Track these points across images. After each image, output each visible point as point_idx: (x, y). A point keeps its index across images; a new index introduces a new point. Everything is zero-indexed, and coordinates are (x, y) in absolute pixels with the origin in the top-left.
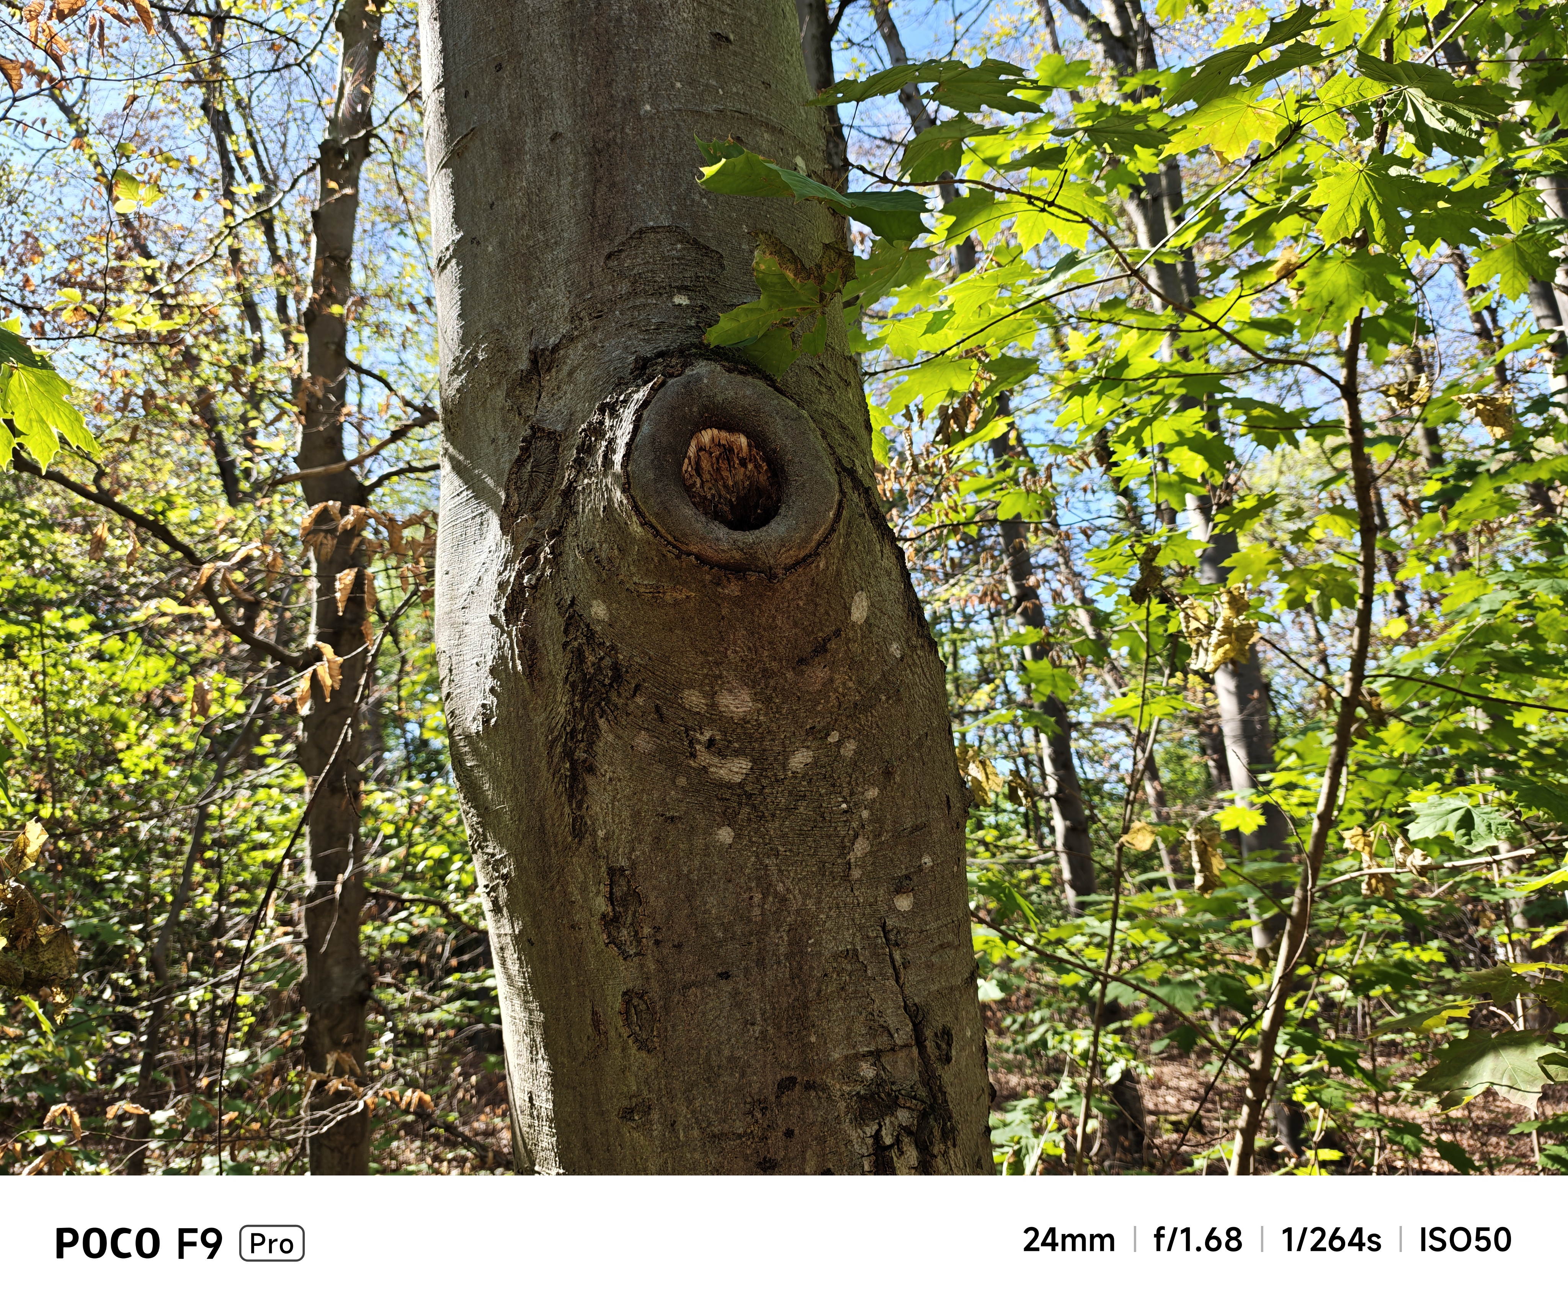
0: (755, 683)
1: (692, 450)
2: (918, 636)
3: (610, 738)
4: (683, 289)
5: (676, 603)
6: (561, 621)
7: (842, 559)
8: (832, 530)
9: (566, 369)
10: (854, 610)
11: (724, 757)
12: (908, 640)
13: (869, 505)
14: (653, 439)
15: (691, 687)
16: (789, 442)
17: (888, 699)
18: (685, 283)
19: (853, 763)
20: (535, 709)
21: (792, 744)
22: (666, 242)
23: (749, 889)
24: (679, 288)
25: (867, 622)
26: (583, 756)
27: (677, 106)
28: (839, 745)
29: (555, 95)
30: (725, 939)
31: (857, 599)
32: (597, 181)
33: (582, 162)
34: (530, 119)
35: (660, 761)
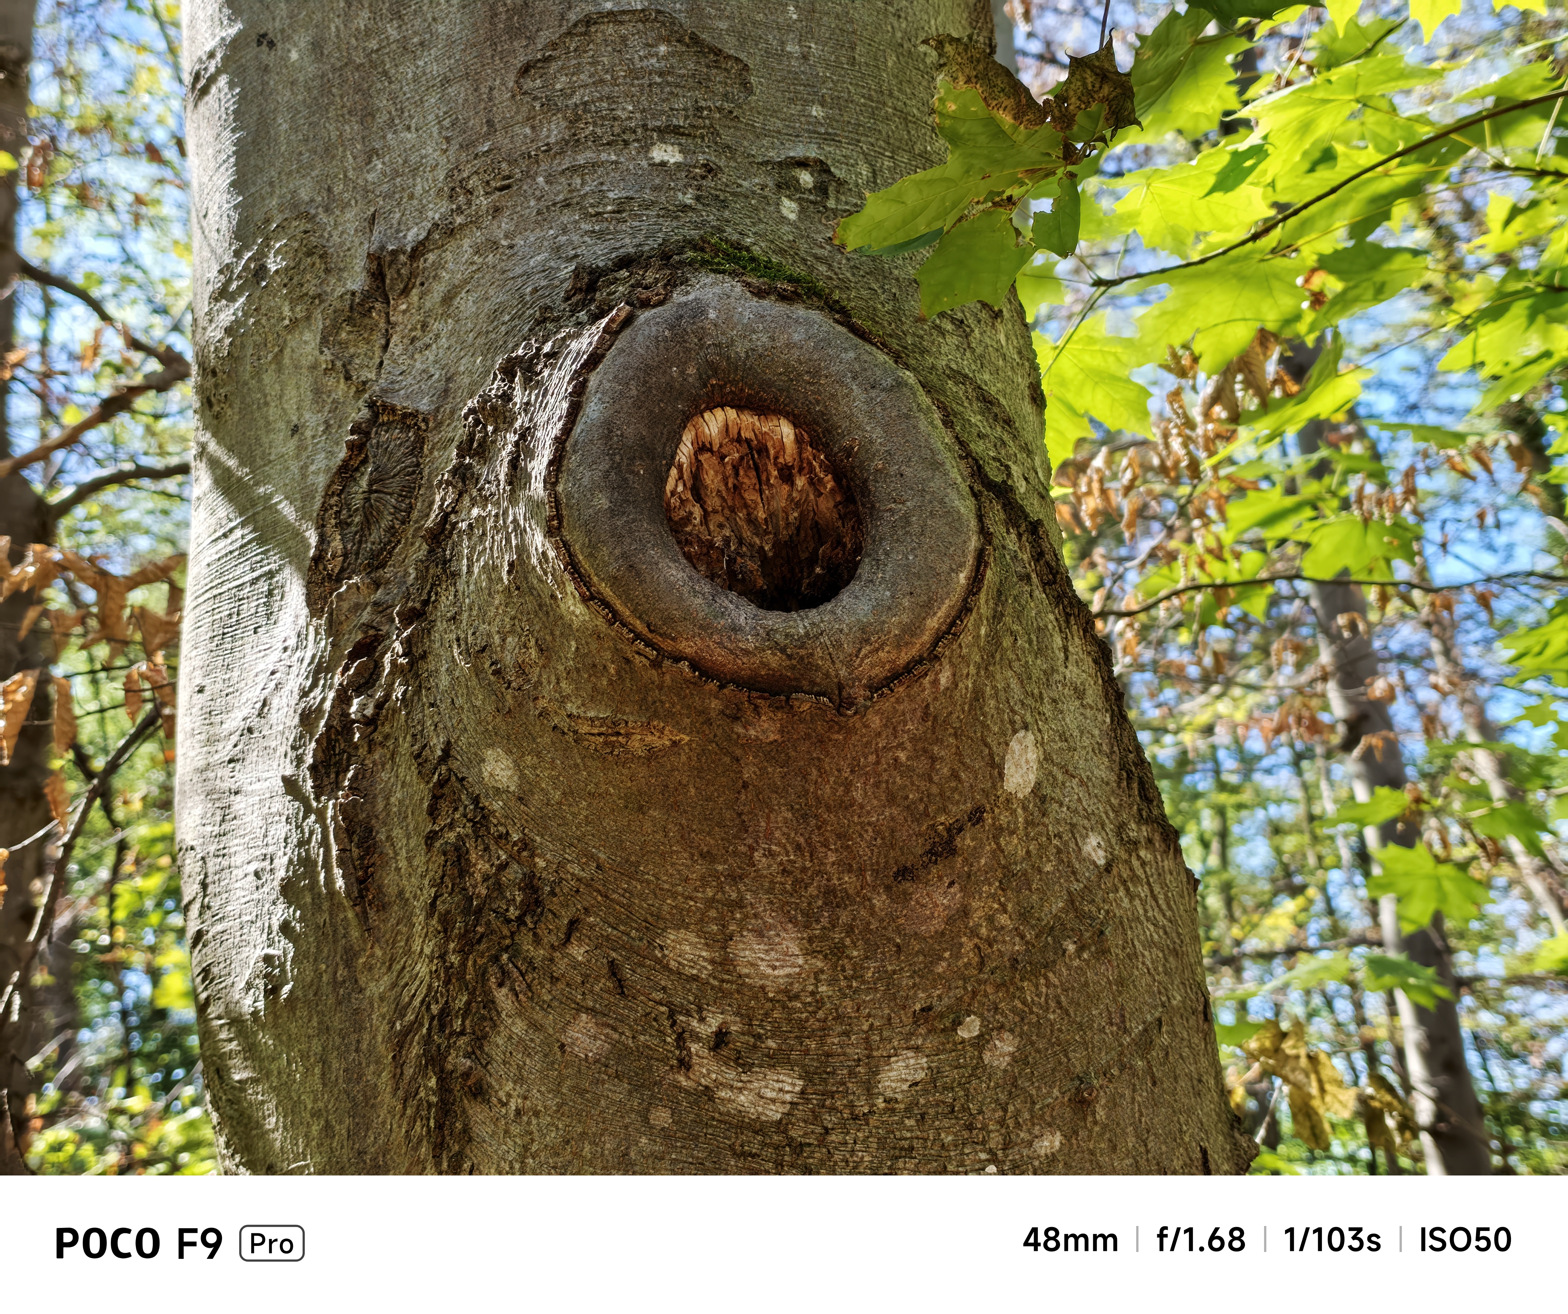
0: (809, 918)
1: (685, 452)
2: (1141, 820)
3: (519, 1027)
4: (669, 133)
5: (652, 754)
6: (422, 791)
7: (986, 666)
8: (965, 609)
9: (438, 290)
10: (1009, 768)
11: (747, 1067)
12: (1121, 828)
13: (1038, 556)
14: (608, 428)
15: (682, 925)
16: (877, 434)
17: (1081, 949)
18: (675, 122)
19: (1009, 1081)
20: (370, 966)
21: (885, 1041)
22: (638, 41)
24: (662, 131)
25: (1037, 793)
26: (465, 1063)
28: (979, 1043)
31: (1016, 747)
35: (618, 1075)
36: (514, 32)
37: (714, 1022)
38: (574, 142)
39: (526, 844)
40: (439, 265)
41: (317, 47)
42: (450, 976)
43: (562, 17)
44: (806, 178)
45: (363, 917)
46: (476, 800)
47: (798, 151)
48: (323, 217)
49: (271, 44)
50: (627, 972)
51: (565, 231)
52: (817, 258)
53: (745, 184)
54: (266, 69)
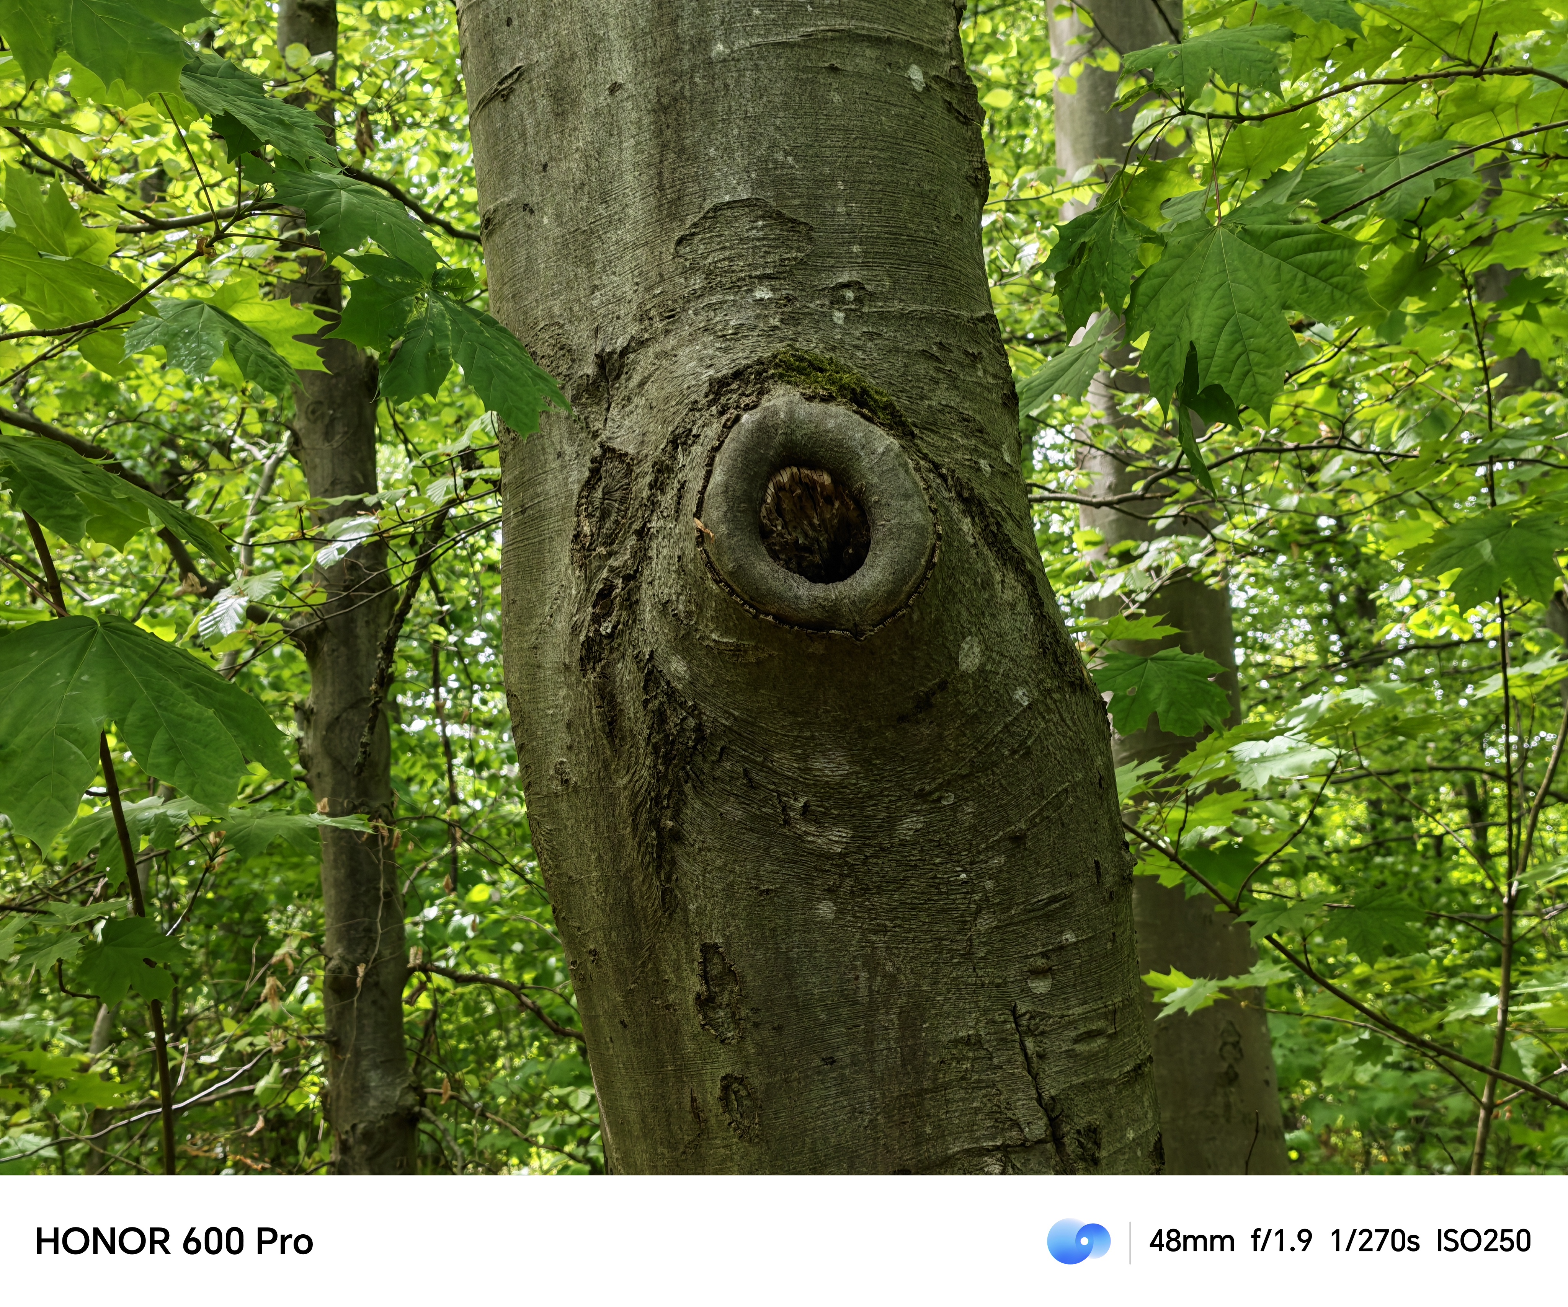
0: (851, 745)
1: (770, 494)
3: (698, 805)
4: (765, 279)
5: (759, 662)
6: (639, 677)
8: (925, 578)
10: (962, 659)
11: (821, 825)
12: (1039, 683)
15: (782, 750)
16: (875, 481)
18: (769, 271)
19: (973, 828)
20: (617, 771)
21: (898, 809)
22: (745, 219)
23: (855, 968)
24: (760, 278)
25: (981, 670)
26: (670, 824)
27: (755, 40)
28: (954, 808)
29: (613, 35)
30: (829, 1022)
31: (966, 646)
32: (664, 146)
33: (646, 121)
34: (584, 63)
35: (752, 830)
37: (803, 800)
38: (709, 289)
39: (695, 707)
40: (636, 362)
41: (558, 216)
42: (660, 778)
43: (700, 207)
44: (850, 294)
45: (612, 742)
46: (668, 683)
47: (845, 278)
48: (568, 327)
49: (532, 212)
50: (753, 775)
51: (705, 348)
52: (856, 347)
53: (811, 306)
54: (529, 227)
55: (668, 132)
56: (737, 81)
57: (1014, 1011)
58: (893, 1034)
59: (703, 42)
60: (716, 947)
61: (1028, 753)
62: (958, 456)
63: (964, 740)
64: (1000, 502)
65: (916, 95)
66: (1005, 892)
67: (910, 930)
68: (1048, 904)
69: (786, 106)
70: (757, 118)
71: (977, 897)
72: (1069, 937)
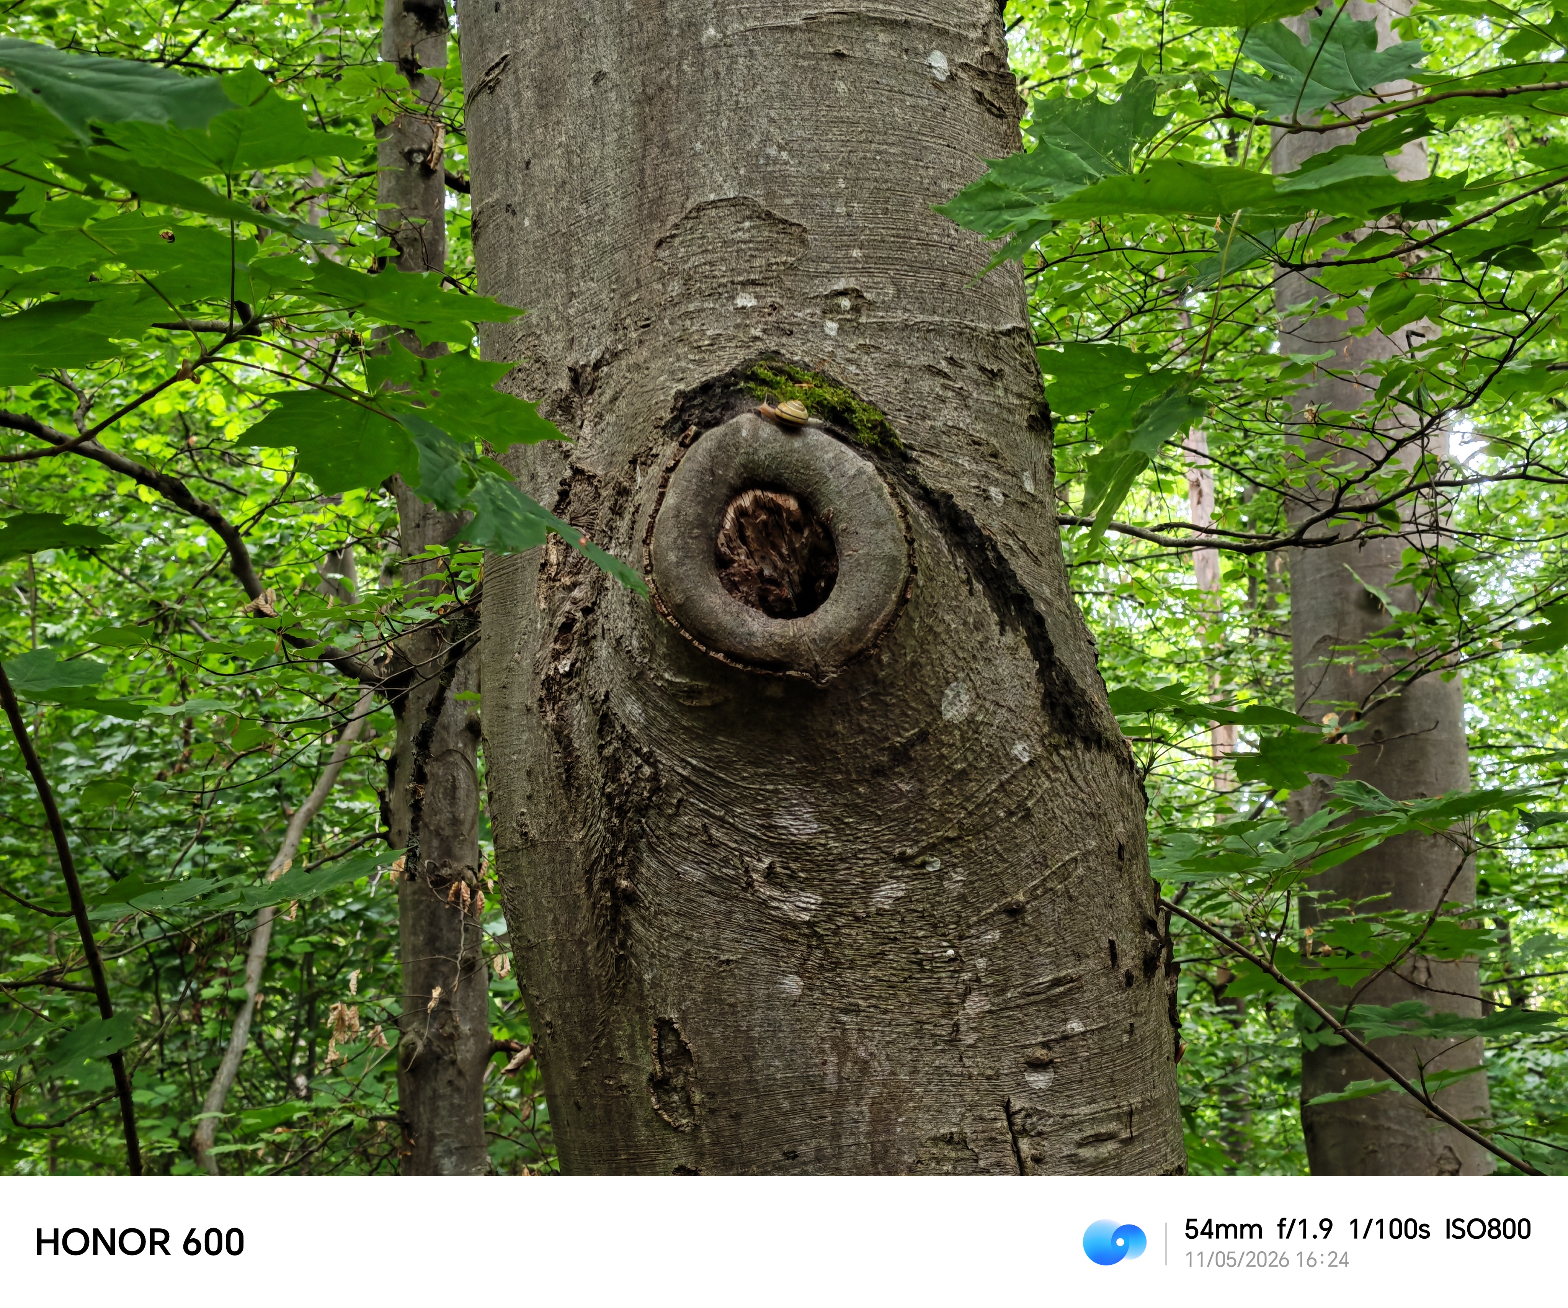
0: (819, 801)
1: (730, 518)
3: (654, 864)
4: (748, 285)
6: (595, 720)
9: (609, 392)
10: (945, 707)
11: (787, 889)
12: (1044, 738)
14: (678, 510)
16: (843, 507)
17: (1010, 814)
18: (752, 277)
19: (962, 898)
20: (573, 824)
21: (875, 875)
22: (730, 220)
23: (823, 1051)
24: (743, 284)
25: (970, 720)
26: (624, 883)
27: (751, 24)
28: (941, 876)
29: (598, 20)
30: (793, 1112)
31: (949, 693)
32: (647, 141)
33: (630, 112)
34: (569, 51)
35: (711, 892)
36: (652, 217)
37: (767, 861)
38: (687, 296)
39: (651, 753)
40: (609, 375)
41: (539, 217)
42: (615, 833)
43: (683, 206)
44: (845, 303)
45: (569, 792)
46: (623, 727)
47: (840, 285)
48: (545, 337)
49: (514, 213)
50: (713, 831)
51: (678, 360)
52: (848, 360)
53: (800, 315)
54: (511, 230)
55: (652, 125)
56: (729, 70)
57: (1007, 1106)
58: (863, 1128)
59: (692, 27)
60: (670, 1022)
61: (1028, 815)
62: (964, 481)
63: (951, 799)
64: (1013, 534)
65: (937, 85)
66: (999, 971)
67: (886, 1012)
68: (1049, 988)
69: (783, 97)
70: (748, 110)
71: (966, 976)
72: (1075, 1026)
